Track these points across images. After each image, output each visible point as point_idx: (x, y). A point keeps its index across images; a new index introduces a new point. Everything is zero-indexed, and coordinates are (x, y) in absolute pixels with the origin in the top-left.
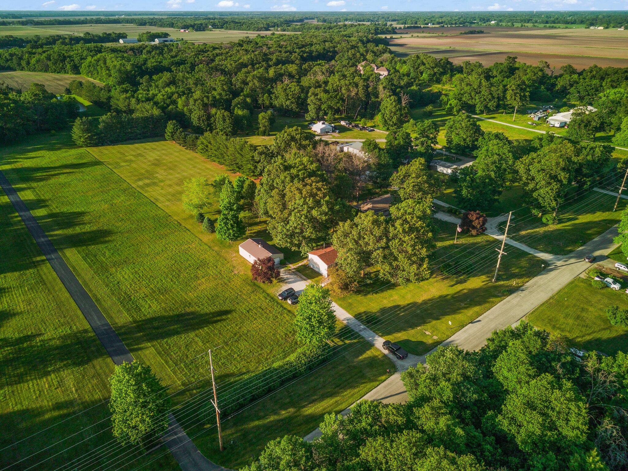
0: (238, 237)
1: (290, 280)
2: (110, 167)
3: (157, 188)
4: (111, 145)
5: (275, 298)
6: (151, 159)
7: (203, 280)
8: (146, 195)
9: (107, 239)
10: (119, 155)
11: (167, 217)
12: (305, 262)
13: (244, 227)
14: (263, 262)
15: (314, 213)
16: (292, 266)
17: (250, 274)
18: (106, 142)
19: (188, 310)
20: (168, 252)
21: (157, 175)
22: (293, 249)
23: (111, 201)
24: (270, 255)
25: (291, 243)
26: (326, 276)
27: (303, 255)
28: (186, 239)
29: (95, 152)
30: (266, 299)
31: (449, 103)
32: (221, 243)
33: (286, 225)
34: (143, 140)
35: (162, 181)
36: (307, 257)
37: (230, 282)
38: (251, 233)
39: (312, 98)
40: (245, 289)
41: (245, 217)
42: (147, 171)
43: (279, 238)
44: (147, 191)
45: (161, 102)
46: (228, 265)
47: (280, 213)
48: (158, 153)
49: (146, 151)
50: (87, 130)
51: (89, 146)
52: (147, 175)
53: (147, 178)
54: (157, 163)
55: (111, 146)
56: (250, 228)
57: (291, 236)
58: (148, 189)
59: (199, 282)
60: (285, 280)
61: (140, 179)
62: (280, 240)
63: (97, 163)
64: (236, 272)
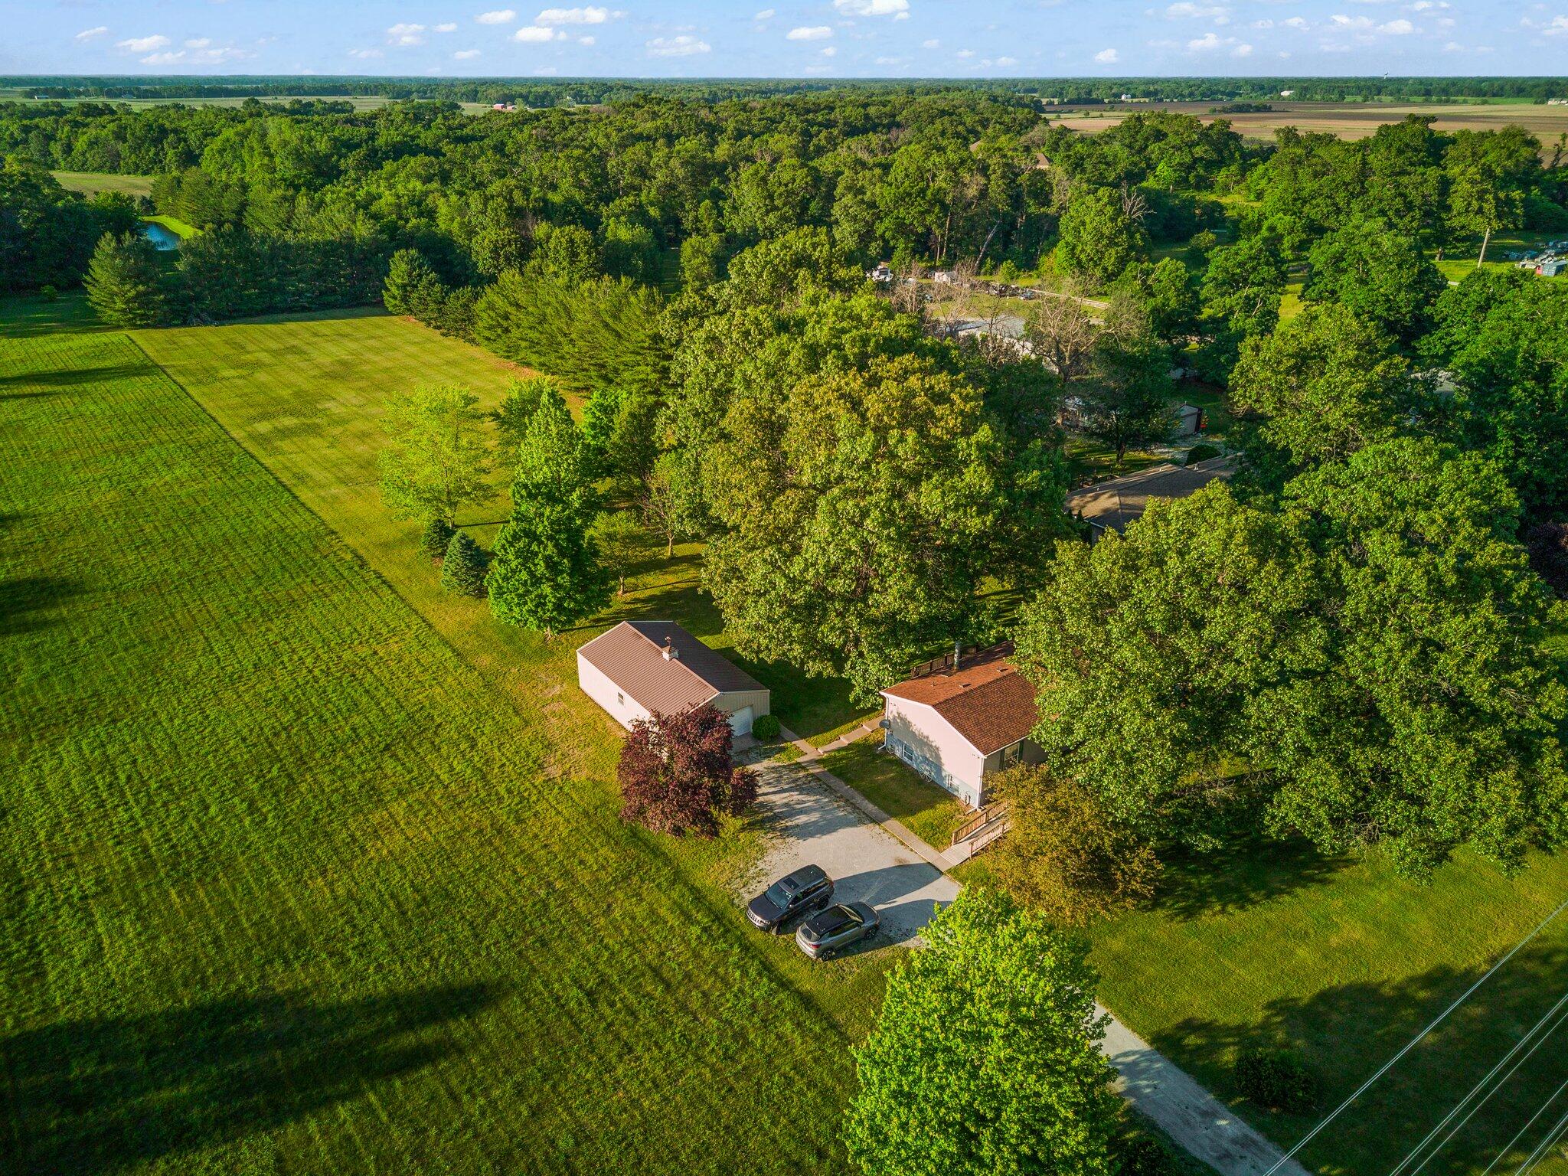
0: (578, 613)
1: (803, 819)
2: (181, 380)
3: (314, 441)
4: (211, 323)
5: (733, 914)
6: (327, 360)
7: (399, 809)
8: (268, 462)
9: (51, 614)
10: (226, 350)
11: (318, 536)
12: (865, 730)
13: (605, 577)
14: (676, 729)
15: (929, 498)
16: (810, 750)
17: (615, 784)
18: (198, 316)
19: (280, 981)
20: (278, 671)
21: (328, 405)
22: (813, 668)
23: (135, 478)
24: (712, 693)
25: (810, 641)
26: (975, 803)
27: (858, 701)
28: (372, 618)
29: (150, 342)
30: (688, 919)
31: (1266, 224)
32: (510, 640)
33: (788, 557)
34: (317, 314)
35: (342, 421)
36: (879, 707)
37: (519, 821)
38: (636, 601)
39: (848, 199)
40: (590, 860)
41: (610, 537)
42: (298, 394)
43: (753, 616)
44: (277, 451)
45: (390, 214)
46: (528, 734)
47: (757, 506)
48: (353, 345)
49: (315, 339)
50: (138, 276)
51: (142, 327)
52: (295, 403)
53: (293, 413)
54: (342, 373)
55: (212, 328)
56: (631, 580)
57: (809, 607)
58: (285, 445)
59: (375, 818)
60: (777, 817)
61: (265, 416)
62: (758, 628)
63: (145, 369)
64: (555, 772)
